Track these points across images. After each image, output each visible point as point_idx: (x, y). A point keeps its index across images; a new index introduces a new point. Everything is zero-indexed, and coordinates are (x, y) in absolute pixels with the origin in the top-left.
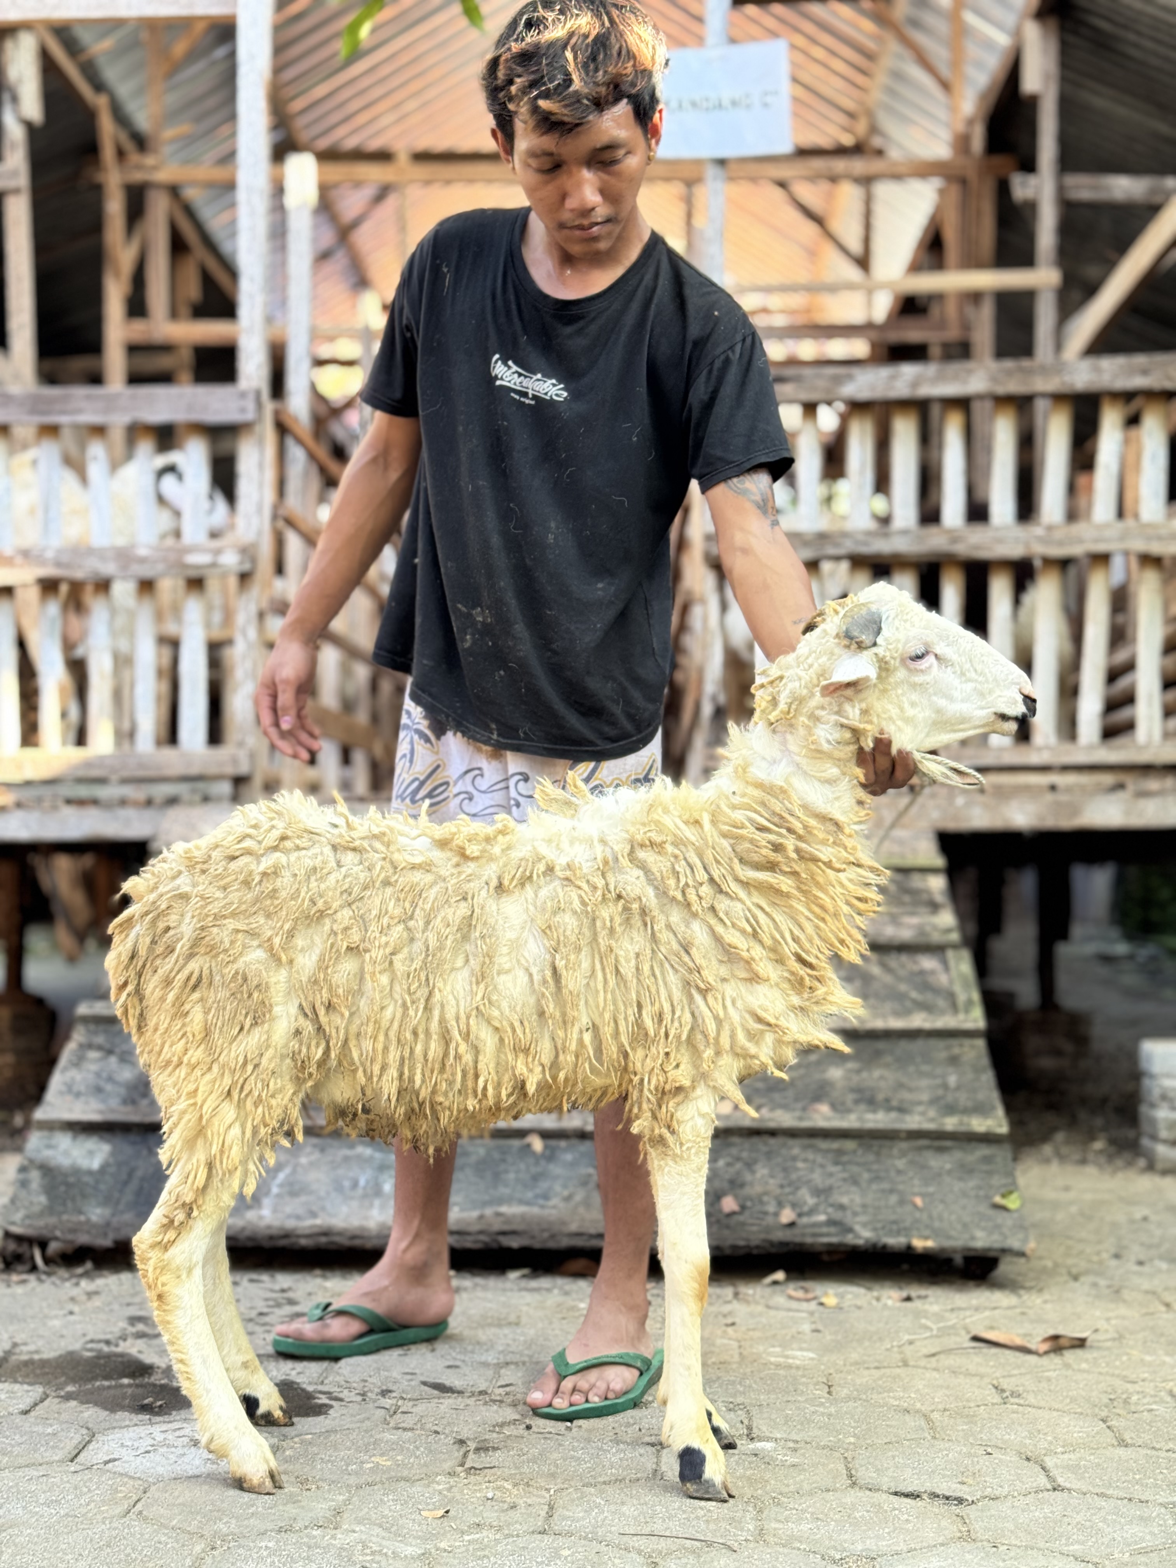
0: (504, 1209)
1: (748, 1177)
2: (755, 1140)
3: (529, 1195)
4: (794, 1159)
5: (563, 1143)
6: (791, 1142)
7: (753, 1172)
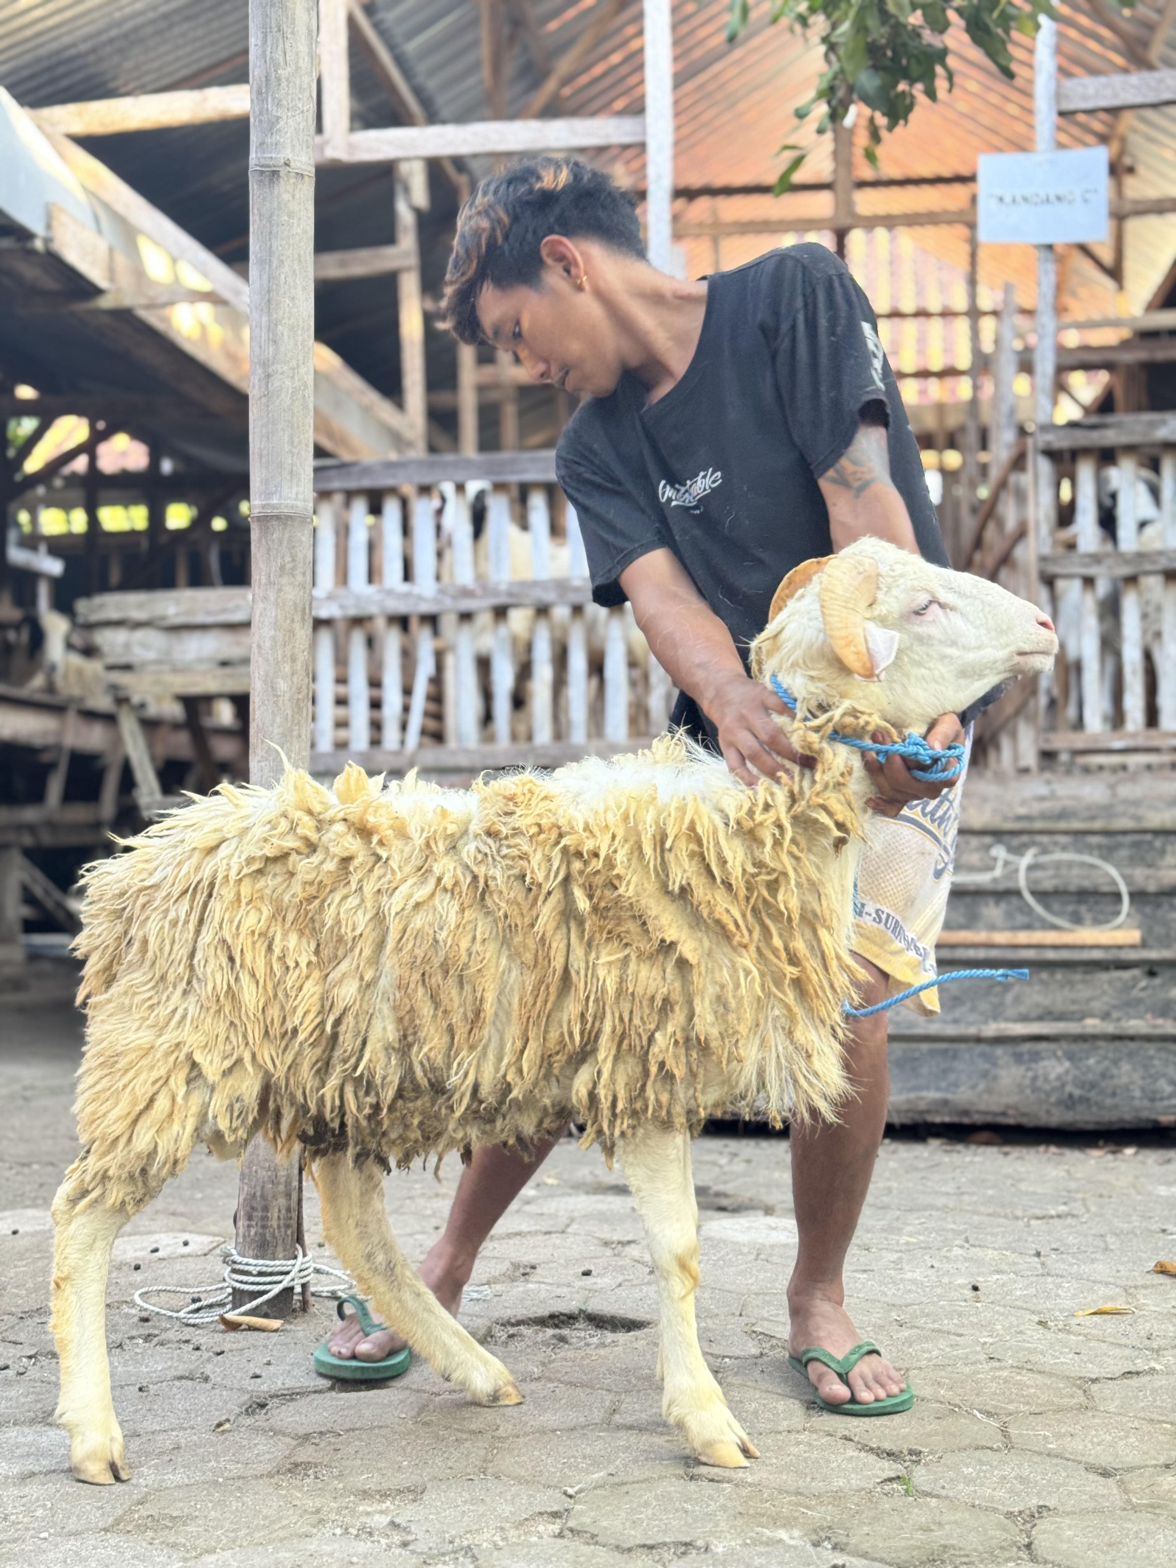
0: (924, 1094)
1: (1115, 1071)
2: (1118, 1044)
3: (943, 1084)
4: (1151, 1058)
5: (963, 1046)
6: (1147, 1045)
7: (1119, 1068)
